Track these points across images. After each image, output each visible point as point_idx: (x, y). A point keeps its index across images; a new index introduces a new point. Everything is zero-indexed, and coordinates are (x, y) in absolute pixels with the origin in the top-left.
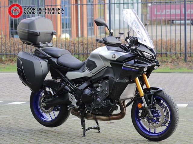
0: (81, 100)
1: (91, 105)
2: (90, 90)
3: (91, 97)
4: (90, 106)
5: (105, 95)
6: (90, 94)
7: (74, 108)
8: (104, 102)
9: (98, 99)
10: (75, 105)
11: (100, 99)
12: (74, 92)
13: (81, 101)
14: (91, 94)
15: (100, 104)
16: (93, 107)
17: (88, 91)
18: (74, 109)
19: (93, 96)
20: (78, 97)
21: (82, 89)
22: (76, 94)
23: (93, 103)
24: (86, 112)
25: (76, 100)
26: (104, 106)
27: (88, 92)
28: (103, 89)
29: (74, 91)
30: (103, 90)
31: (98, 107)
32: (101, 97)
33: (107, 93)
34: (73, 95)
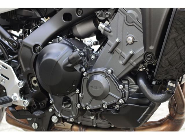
0: (35, 82)
1: (72, 98)
2: (66, 47)
3: (72, 69)
4: (67, 100)
5: (124, 64)
6: (70, 61)
7: (14, 106)
8: (121, 86)
9: (99, 78)
10: (15, 96)
11: (106, 77)
12: (13, 54)
13: (36, 85)
14: (74, 61)
15: (105, 96)
16: (79, 106)
17: (62, 49)
18: (12, 112)
19: (77, 68)
20: (24, 70)
21: (36, 45)
22: (19, 62)
23: (78, 91)
24: (54, 119)
25: (17, 80)
26: (121, 101)
27: (62, 53)
28: (117, 40)
29: (10, 52)
30: (118, 44)
31: (98, 106)
32: (110, 71)
33: (132, 56)
34: (9, 63)
